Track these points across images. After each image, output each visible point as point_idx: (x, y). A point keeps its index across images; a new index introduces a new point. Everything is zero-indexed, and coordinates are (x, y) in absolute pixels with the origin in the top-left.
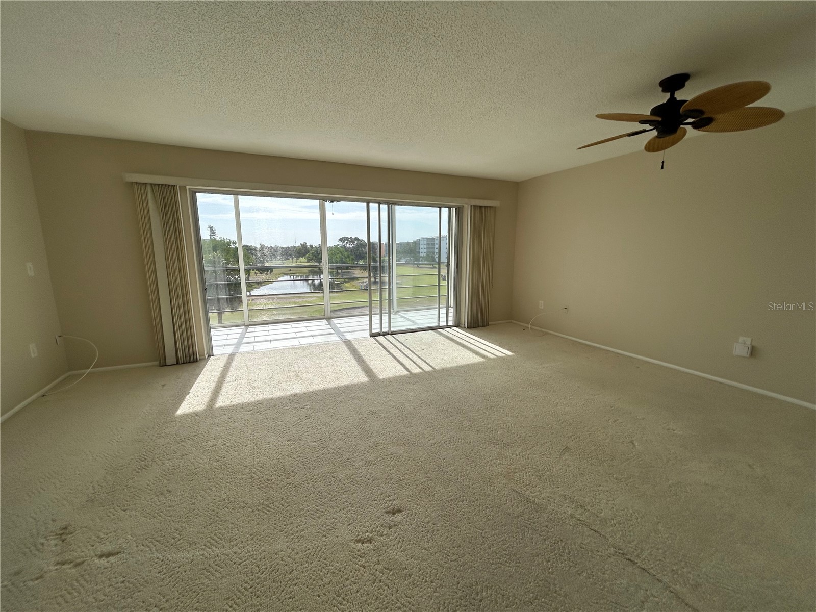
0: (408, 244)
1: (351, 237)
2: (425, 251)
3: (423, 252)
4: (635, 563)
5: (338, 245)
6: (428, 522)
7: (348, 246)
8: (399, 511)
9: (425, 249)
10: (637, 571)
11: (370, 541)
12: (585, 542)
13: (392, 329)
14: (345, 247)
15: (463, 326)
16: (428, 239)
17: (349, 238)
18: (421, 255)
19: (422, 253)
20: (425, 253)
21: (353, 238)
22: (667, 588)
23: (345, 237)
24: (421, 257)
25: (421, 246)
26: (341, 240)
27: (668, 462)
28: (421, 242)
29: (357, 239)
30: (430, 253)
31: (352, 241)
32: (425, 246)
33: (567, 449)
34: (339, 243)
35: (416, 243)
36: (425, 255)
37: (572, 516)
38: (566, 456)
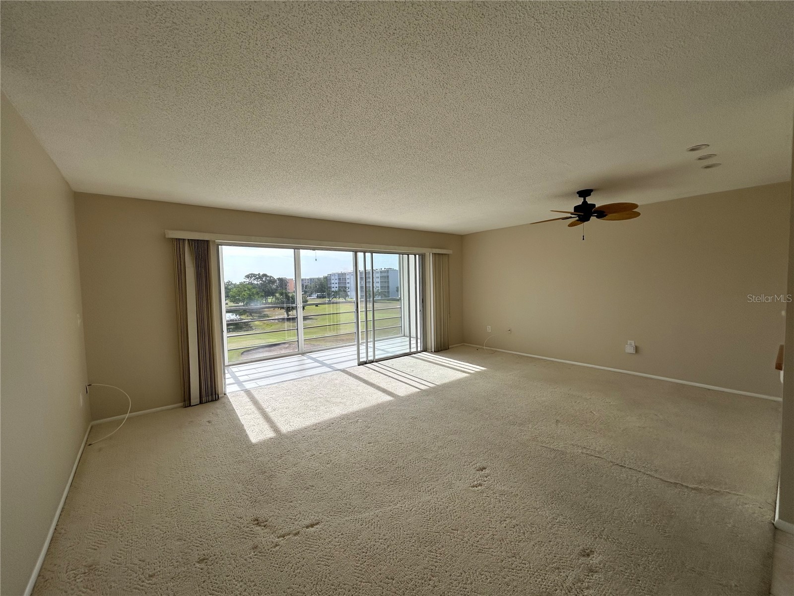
0: (319, 279)
1: (259, 274)
2: (337, 285)
3: (335, 287)
4: (625, 467)
5: (244, 282)
6: (507, 470)
7: (255, 282)
8: (485, 468)
9: (336, 283)
10: (627, 470)
11: (480, 485)
12: (596, 463)
13: (377, 357)
14: (252, 284)
15: (430, 351)
16: (339, 274)
17: (257, 275)
18: (333, 289)
19: (333, 287)
20: (336, 287)
21: (261, 274)
22: (644, 474)
23: (252, 274)
24: (333, 292)
25: (333, 282)
26: (248, 276)
27: (615, 419)
28: (332, 278)
29: (265, 275)
30: (342, 287)
31: (260, 277)
32: (337, 281)
33: (557, 421)
34: (245, 280)
35: (327, 279)
36: (337, 289)
37: (582, 453)
38: (560, 425)
